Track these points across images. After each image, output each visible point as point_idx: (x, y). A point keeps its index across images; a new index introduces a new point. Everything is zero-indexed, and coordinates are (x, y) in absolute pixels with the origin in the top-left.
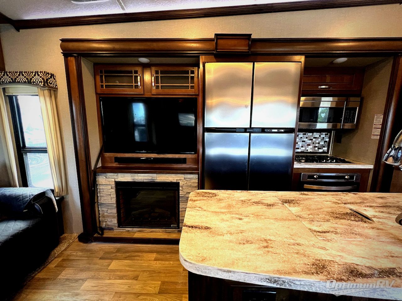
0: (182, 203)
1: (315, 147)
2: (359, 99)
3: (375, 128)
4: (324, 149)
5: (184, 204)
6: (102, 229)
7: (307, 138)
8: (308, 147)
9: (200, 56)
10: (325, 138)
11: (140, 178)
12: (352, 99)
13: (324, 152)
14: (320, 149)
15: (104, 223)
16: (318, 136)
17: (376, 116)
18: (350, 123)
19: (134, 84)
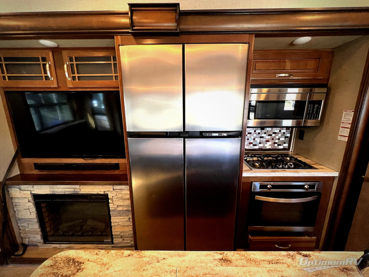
0: (114, 216)
1: (275, 143)
2: (325, 90)
3: (342, 127)
4: (285, 145)
5: (116, 217)
6: (25, 247)
7: (265, 133)
8: (266, 144)
9: (114, 36)
10: (286, 133)
11: (60, 190)
12: (317, 90)
13: (284, 149)
14: (280, 145)
15: (27, 239)
16: (278, 131)
17: (344, 112)
18: (313, 119)
19: (44, 75)
